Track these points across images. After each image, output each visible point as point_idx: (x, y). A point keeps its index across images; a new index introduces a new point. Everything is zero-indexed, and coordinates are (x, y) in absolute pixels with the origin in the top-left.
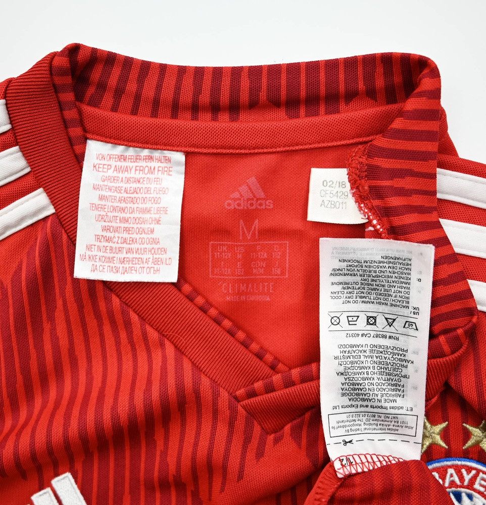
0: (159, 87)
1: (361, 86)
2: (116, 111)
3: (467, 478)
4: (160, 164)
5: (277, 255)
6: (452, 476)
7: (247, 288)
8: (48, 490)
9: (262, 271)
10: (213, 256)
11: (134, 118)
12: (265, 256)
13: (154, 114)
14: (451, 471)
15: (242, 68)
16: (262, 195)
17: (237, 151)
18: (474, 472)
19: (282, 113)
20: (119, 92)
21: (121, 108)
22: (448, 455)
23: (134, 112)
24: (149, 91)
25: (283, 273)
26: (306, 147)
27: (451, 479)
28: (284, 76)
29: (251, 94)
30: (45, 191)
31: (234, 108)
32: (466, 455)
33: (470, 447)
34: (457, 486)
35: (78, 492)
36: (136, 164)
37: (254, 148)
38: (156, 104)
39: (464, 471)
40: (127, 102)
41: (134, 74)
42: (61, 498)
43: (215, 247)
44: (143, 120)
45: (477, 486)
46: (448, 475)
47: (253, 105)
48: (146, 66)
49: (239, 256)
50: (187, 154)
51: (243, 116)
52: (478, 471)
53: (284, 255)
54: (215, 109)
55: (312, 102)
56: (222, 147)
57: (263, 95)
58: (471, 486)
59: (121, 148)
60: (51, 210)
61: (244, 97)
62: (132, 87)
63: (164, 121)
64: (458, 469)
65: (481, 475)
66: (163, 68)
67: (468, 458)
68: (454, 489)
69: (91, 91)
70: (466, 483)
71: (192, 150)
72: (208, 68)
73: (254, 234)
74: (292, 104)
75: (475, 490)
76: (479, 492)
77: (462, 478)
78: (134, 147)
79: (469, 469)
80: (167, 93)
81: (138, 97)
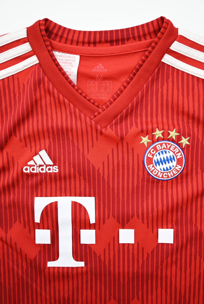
0: (73, 36)
1: (131, 36)
2: (60, 42)
3: (168, 146)
4: (72, 59)
5: (108, 85)
6: (164, 146)
7: (99, 95)
8: (38, 155)
9: (104, 90)
10: (89, 85)
11: (65, 45)
12: (105, 85)
13: (71, 44)
14: (164, 144)
15: (97, 31)
16: (103, 68)
17: (96, 55)
18: (170, 145)
19: (109, 44)
20: (61, 37)
21: (61, 42)
22: (163, 140)
23: (66, 43)
24: (70, 37)
25: (110, 91)
26: (116, 54)
27: (164, 147)
28: (109, 33)
29: (99, 39)
30: (36, 56)
31: (95, 43)
32: (168, 140)
33: (170, 138)
34: (165, 149)
35: (47, 155)
36: (65, 58)
37: (101, 55)
38: (72, 41)
39: (167, 144)
40: (63, 40)
41: (66, 32)
42: (42, 157)
43: (89, 83)
44: (68, 46)
45: (171, 149)
46: (163, 146)
47: (100, 42)
48: (70, 30)
49: (96, 85)
50: (81, 56)
51: (97, 45)
52: (172, 145)
53: (110, 85)
54: (89, 43)
55: (117, 41)
56: (91, 54)
57: (103, 39)
58: (169, 149)
59: (61, 53)
60: (38, 62)
61: (98, 40)
62: (65, 35)
63: (74, 46)
64: (166, 144)
65: (172, 146)
66: (75, 31)
67: (169, 141)
68: (164, 150)
69: (53, 36)
70: (168, 148)
71: (82, 55)
72: (87, 31)
73: (101, 79)
74: (111, 42)
75: (170, 150)
76: (172, 151)
77: (167, 147)
78: (65, 53)
79: (169, 144)
80: (75, 38)
81: (67, 39)
